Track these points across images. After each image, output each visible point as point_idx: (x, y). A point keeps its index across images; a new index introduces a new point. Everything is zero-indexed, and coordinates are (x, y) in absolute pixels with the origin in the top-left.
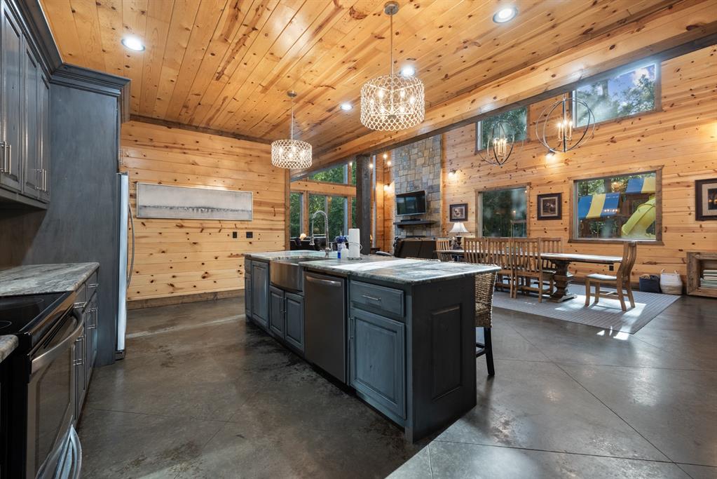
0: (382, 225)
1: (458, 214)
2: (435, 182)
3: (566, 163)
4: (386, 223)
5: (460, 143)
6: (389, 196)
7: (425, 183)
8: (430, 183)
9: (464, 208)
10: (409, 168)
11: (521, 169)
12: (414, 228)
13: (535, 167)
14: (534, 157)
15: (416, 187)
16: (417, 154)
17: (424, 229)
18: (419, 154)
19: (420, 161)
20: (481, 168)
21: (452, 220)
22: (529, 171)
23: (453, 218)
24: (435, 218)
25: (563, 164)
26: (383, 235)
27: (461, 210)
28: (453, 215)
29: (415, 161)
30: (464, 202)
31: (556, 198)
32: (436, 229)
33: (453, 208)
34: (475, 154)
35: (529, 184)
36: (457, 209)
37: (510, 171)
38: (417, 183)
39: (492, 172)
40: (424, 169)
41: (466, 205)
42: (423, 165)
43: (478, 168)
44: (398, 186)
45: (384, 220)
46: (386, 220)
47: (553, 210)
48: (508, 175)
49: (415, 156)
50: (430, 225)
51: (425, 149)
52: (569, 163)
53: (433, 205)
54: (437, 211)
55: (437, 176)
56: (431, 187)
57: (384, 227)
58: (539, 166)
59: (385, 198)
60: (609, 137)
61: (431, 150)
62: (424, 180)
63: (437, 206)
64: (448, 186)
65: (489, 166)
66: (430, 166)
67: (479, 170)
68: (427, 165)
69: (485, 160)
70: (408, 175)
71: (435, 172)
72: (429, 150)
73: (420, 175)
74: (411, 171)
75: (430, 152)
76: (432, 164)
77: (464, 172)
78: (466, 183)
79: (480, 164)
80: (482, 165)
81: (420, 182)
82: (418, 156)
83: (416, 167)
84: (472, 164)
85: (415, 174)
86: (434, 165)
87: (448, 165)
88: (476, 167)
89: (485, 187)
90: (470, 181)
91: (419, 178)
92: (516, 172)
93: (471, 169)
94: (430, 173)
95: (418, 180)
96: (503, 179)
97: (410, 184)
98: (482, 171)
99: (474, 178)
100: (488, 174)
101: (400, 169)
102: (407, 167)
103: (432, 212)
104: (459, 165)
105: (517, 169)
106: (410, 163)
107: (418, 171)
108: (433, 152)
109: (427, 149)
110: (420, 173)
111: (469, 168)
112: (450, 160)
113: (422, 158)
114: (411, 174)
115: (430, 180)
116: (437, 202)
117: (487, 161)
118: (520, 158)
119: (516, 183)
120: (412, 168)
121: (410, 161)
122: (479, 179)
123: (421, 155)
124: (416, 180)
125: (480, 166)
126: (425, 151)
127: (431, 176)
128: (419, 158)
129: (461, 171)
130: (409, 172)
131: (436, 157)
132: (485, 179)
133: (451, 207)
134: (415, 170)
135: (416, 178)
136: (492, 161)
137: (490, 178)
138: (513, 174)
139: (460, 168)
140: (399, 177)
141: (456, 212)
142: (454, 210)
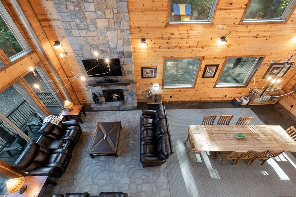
2: (126, 49)
3: (228, 47)
7: (114, 48)
8: (120, 49)
9: (154, 70)
11: (200, 47)
13: (210, 47)
14: (211, 39)
16: (95, 12)
18: (99, 12)
19: (101, 23)
20: (169, 41)
21: (143, 77)
22: (205, 48)
24: (129, 77)
25: (226, 47)
26: (73, 89)
27: (152, 72)
29: (94, 21)
30: (154, 65)
31: (215, 67)
34: (166, 27)
35: (203, 57)
37: (192, 47)
39: (179, 45)
40: (108, 32)
41: (155, 68)
42: (108, 29)
43: (167, 41)
44: (77, 48)
45: (67, 77)
46: (70, 77)
48: (190, 50)
49: (93, 15)
54: (130, 72)
56: (123, 53)
58: (212, 46)
60: (255, 34)
61: (115, 11)
62: (112, 45)
63: (130, 69)
64: (138, 52)
65: (177, 41)
66: (117, 31)
67: (168, 42)
68: (113, 30)
69: (174, 34)
70: (88, 37)
71: (124, 38)
72: (113, 10)
73: (105, 39)
74: (90, 33)
75: (113, 13)
76: (120, 30)
77: (154, 41)
78: (155, 51)
79: (169, 37)
80: (172, 38)
81: (106, 46)
82: (98, 15)
83: (97, 29)
84: (162, 36)
85: (98, 37)
86: (122, 31)
87: (137, 32)
88: (166, 39)
89: (172, 56)
90: (160, 50)
91: (104, 42)
92: (197, 48)
93: (161, 40)
94: (118, 39)
95: (103, 44)
96: (186, 51)
97: (93, 47)
98: (171, 43)
99: (163, 48)
100: (175, 47)
101: (73, 28)
102: (83, 26)
103: (126, 73)
104: (148, 34)
105: (198, 46)
106: (86, 22)
107: (101, 35)
108: (118, 15)
109: (110, 9)
110: (105, 37)
111: (159, 38)
112: (139, 27)
113: (103, 19)
114: (92, 36)
115: (119, 46)
116: (130, 66)
117: (176, 36)
118: (203, 37)
119: (195, 56)
120: (92, 29)
121: (86, 19)
122: (168, 49)
123: (101, 14)
124: (101, 44)
125: (169, 38)
126: (107, 10)
127: (120, 42)
128: (99, 18)
129: (151, 40)
130: (89, 34)
131: (124, 22)
132: (173, 51)
133: (142, 69)
134: (97, 33)
135: (101, 42)
136: (180, 36)
137: (177, 50)
138: (195, 49)
139: (150, 37)
140: (73, 36)
141: (147, 72)
142: (145, 71)
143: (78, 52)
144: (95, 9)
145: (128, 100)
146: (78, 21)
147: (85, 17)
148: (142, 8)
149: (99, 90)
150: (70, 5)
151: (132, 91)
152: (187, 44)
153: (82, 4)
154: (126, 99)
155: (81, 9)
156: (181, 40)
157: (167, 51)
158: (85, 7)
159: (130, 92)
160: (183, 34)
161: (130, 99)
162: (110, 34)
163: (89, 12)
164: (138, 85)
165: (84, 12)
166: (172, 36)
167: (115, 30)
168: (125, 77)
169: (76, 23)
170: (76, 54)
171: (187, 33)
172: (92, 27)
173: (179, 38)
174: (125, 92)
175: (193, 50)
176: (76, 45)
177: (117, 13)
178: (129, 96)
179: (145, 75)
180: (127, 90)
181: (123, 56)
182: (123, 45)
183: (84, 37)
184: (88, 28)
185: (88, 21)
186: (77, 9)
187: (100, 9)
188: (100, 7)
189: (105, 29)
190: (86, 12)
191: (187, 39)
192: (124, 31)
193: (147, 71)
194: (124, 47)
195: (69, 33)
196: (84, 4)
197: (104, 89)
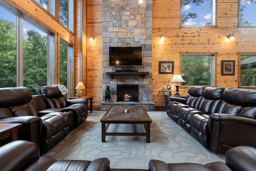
0: (85, 75)
1: (166, 69)
2: (148, 42)
3: (237, 44)
4: (89, 73)
5: (167, 18)
6: (92, 48)
7: (137, 42)
8: (142, 42)
9: (171, 64)
10: (120, 27)
11: (211, 44)
12: (125, 78)
13: (220, 44)
14: (219, 37)
15: (128, 44)
16: (129, 16)
17: (136, 79)
18: (132, 17)
19: (132, 23)
20: (184, 38)
21: (160, 73)
22: (216, 45)
23: (162, 71)
24: (147, 69)
25: (235, 44)
26: (86, 83)
27: (169, 67)
28: (161, 69)
29: (127, 22)
30: (171, 60)
31: (232, 63)
32: (148, 79)
33: (162, 64)
34: (180, 28)
35: (217, 53)
36: (165, 65)
37: (204, 44)
38: (128, 41)
39: (193, 42)
40: (136, 29)
41: (173, 63)
42: (136, 27)
44: (107, 40)
45: (87, 70)
46: (89, 70)
47: (230, 70)
48: (203, 46)
49: (127, 18)
50: (144, 75)
51: (138, 14)
52: (239, 44)
53: (145, 60)
54: (149, 65)
55: (150, 37)
56: (145, 46)
57: (87, 77)
58: (222, 43)
59: (88, 50)
61: (143, 16)
62: (136, 39)
63: (149, 62)
64: (157, 47)
65: (190, 38)
66: (143, 29)
67: (182, 39)
68: (140, 28)
69: (187, 33)
70: (119, 33)
71: (147, 34)
72: (142, 15)
73: (132, 34)
74: (122, 29)
75: (142, 17)
76: (145, 28)
77: (171, 38)
78: (172, 47)
79: (183, 35)
80: (185, 36)
81: (132, 40)
82: (131, 18)
83: (128, 27)
84: (178, 35)
85: (127, 33)
86: (146, 29)
87: (157, 32)
88: (180, 36)
89: (187, 52)
90: (176, 46)
91: (131, 37)
92: (208, 44)
93: (177, 38)
94: (142, 34)
95: (130, 38)
96: (199, 47)
97: (121, 40)
98: (185, 40)
99: (179, 44)
100: (189, 43)
101: (110, 26)
102: (118, 25)
103: (145, 66)
104: (166, 33)
105: (209, 43)
106: (121, 22)
107: (130, 31)
108: (145, 18)
109: (140, 15)
110: (132, 33)
111: (175, 36)
112: (159, 28)
113: (134, 21)
114: (122, 32)
115: (142, 40)
116: (149, 58)
117: (189, 34)
118: (211, 36)
119: (208, 52)
120: (124, 27)
121: (121, 21)
122: (183, 45)
123: (133, 18)
124: (128, 38)
125: (183, 37)
126: (138, 15)
127: (144, 37)
128: (131, 20)
129: (169, 38)
130: (120, 30)
131: (148, 23)
132: (187, 46)
133: (160, 63)
134: (127, 30)
135: (128, 37)
136: (192, 35)
137: (191, 46)
138: (207, 46)
139: (168, 35)
140: (108, 32)
141: (164, 67)
142: (163, 65)
143: (107, 44)
144: (130, 14)
145: (143, 99)
146: (115, 21)
147: (121, 19)
148: (162, 16)
149: (113, 84)
150: (113, 12)
151: (148, 88)
152: (199, 41)
153: (121, 12)
154: (141, 99)
155: (120, 14)
156: (194, 38)
157: (182, 46)
158: (123, 13)
159: (146, 89)
160: (195, 33)
161: (145, 98)
162: (136, 31)
163: (125, 16)
164: (155, 82)
165: (121, 16)
166: (185, 35)
167: (141, 28)
168: (143, 69)
169: (113, 23)
170: (105, 45)
171: (198, 32)
172: (123, 26)
173: (191, 36)
174: (140, 89)
175: (206, 46)
176: (108, 38)
177: (145, 17)
178: (144, 94)
179: (163, 70)
180: (143, 87)
181: (144, 48)
182: (146, 39)
183: (116, 32)
184: (121, 26)
185: (122, 22)
186: (117, 14)
187: (133, 15)
188: (134, 13)
189: (134, 27)
190: (123, 16)
191: (198, 38)
192: (148, 29)
193: (164, 65)
194: (146, 40)
195: (106, 29)
196: (123, 12)
197: (119, 83)
